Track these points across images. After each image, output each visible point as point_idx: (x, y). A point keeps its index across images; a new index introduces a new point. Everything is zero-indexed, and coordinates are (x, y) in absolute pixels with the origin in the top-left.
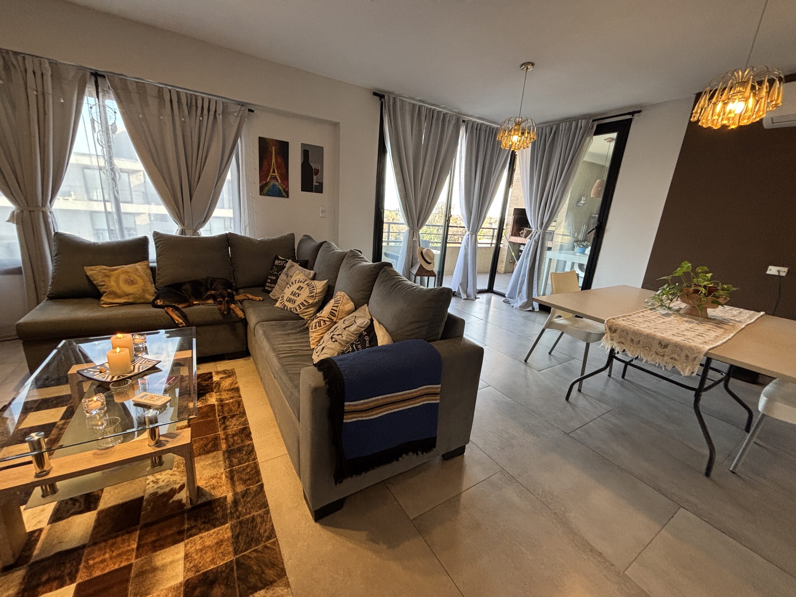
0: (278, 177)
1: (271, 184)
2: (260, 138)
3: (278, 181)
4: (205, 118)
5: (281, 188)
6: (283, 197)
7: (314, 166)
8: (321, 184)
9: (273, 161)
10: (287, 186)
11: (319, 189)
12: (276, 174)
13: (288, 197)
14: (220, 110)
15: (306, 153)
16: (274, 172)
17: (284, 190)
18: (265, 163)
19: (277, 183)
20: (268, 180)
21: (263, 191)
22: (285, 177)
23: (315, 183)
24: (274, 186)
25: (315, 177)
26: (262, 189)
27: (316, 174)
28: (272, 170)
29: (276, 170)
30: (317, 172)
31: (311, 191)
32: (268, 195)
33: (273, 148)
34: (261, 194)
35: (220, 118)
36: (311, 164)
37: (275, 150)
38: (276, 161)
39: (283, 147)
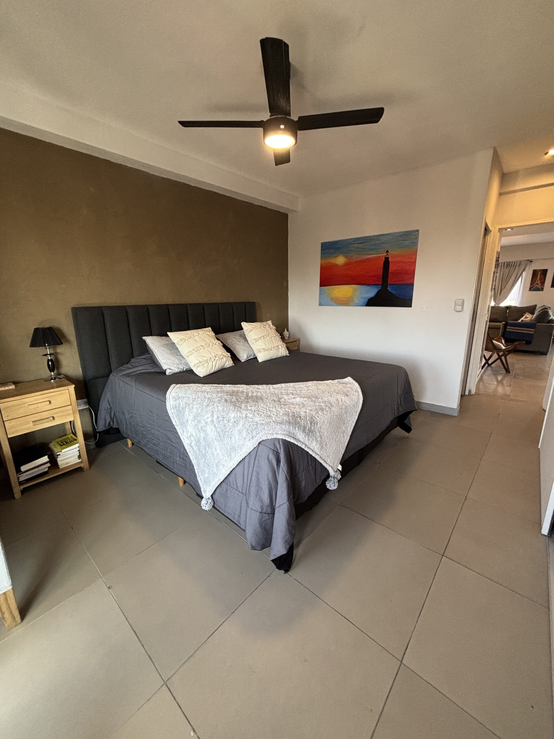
2: (534, 270)
4: (512, 268)
6: (541, 291)
9: (539, 277)
10: (544, 286)
12: (539, 282)
13: (543, 291)
14: (518, 265)
17: (541, 288)
18: (534, 278)
19: (538, 286)
20: (534, 285)
21: (530, 289)
22: (543, 283)
28: (537, 281)
32: (532, 290)
33: (539, 272)
34: (529, 291)
35: (517, 267)
37: (541, 273)
39: (545, 271)
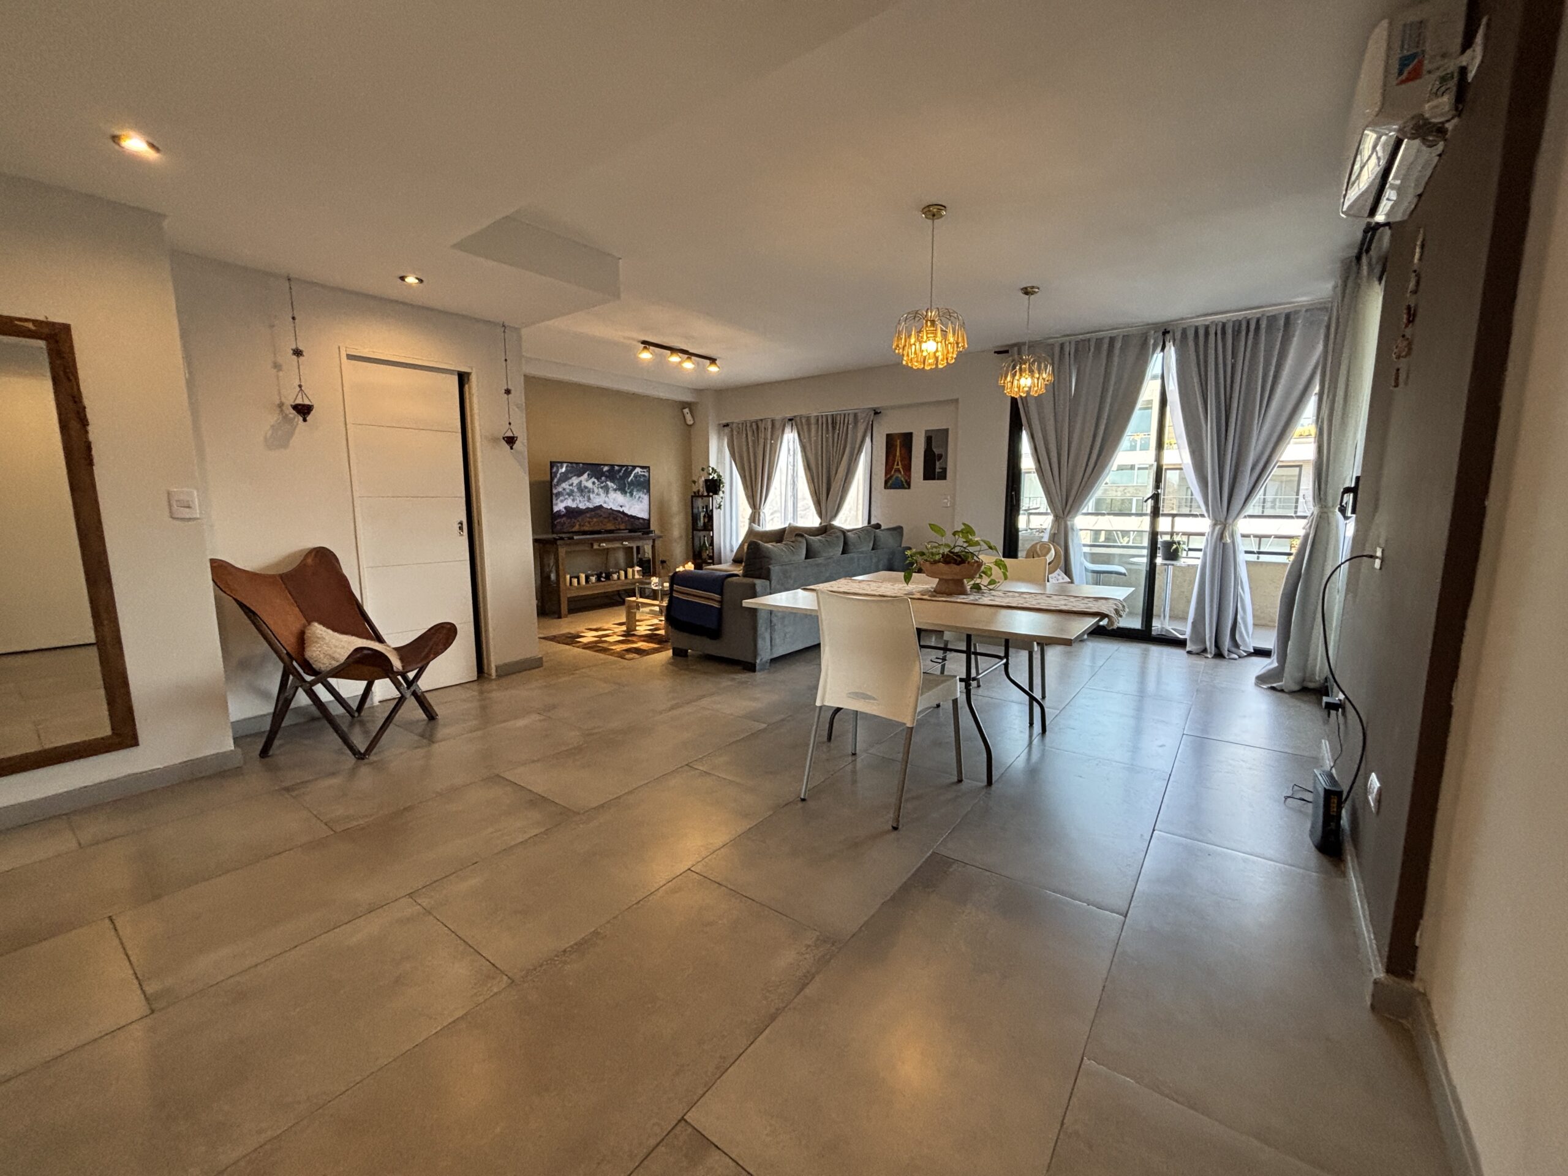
0: (901, 469)
1: (894, 477)
2: (888, 436)
3: (901, 473)
5: (902, 479)
6: (906, 488)
7: (936, 451)
8: (945, 470)
9: (898, 454)
10: (910, 477)
11: (943, 476)
12: (900, 467)
13: (909, 487)
14: (851, 420)
15: (929, 440)
16: (898, 465)
17: (906, 481)
18: (891, 458)
19: (900, 476)
20: (892, 473)
21: (888, 484)
22: (908, 468)
23: (938, 470)
24: (897, 477)
25: (937, 463)
26: (886, 482)
27: (939, 460)
28: (896, 463)
29: (900, 463)
30: (940, 457)
31: (934, 479)
32: (891, 488)
33: (898, 441)
34: (885, 488)
35: (850, 427)
36: (934, 450)
37: (900, 442)
38: (901, 454)
39: (907, 438)
